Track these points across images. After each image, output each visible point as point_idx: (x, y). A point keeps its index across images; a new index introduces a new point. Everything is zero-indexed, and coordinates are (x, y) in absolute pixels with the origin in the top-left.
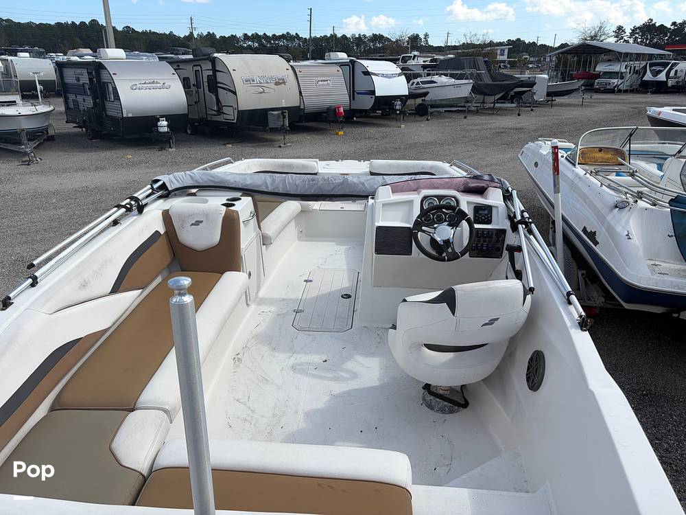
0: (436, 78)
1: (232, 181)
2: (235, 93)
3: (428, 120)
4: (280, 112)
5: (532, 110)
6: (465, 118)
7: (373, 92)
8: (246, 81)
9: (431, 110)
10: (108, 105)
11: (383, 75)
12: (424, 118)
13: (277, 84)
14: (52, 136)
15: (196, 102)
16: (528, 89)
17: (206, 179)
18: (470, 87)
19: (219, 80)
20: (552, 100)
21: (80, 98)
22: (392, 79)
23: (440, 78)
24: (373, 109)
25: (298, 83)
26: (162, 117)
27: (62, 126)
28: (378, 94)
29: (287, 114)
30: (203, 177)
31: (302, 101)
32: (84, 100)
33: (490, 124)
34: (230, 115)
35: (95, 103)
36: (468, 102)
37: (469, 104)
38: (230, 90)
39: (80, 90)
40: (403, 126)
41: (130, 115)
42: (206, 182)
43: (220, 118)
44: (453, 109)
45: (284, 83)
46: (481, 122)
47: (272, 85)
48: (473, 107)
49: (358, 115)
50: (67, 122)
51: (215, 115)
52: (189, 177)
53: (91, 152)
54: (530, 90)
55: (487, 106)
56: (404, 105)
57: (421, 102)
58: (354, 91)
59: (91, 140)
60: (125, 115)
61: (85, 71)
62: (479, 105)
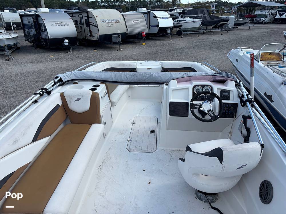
0: (185, 19)
1: (95, 76)
2: (97, 27)
3: (182, 37)
4: (118, 35)
5: (227, 32)
6: (198, 36)
7: (158, 26)
8: (102, 22)
9: (183, 33)
10: (42, 33)
11: (163, 18)
12: (180, 36)
13: (116, 23)
14: (19, 47)
15: (81, 31)
16: (226, 23)
17: (81, 76)
18: (201, 22)
19: (90, 21)
20: (236, 27)
21: (30, 30)
22: (166, 19)
23: (187, 19)
24: (158, 33)
25: (125, 22)
26: (66, 38)
27: (23, 43)
28: (160, 26)
29: (120, 36)
30: (80, 75)
31: (127, 30)
32: (32, 31)
33: (209, 39)
34: (96, 37)
35: (36, 32)
36: (199, 29)
37: (200, 30)
38: (95, 26)
39: (30, 27)
40: (171, 40)
41: (52, 38)
42: (81, 77)
43: (92, 39)
44: (193, 32)
45: (119, 22)
46: (205, 38)
47: (114, 23)
48: (201, 31)
49: (151, 35)
50: (25, 41)
51: (89, 37)
52: (73, 75)
53: (36, 54)
54: (227, 23)
55: (208, 30)
56: (172, 31)
57: (179, 29)
58: (149, 25)
59: (36, 49)
60: (49, 38)
61: (32, 18)
62: (204, 30)
